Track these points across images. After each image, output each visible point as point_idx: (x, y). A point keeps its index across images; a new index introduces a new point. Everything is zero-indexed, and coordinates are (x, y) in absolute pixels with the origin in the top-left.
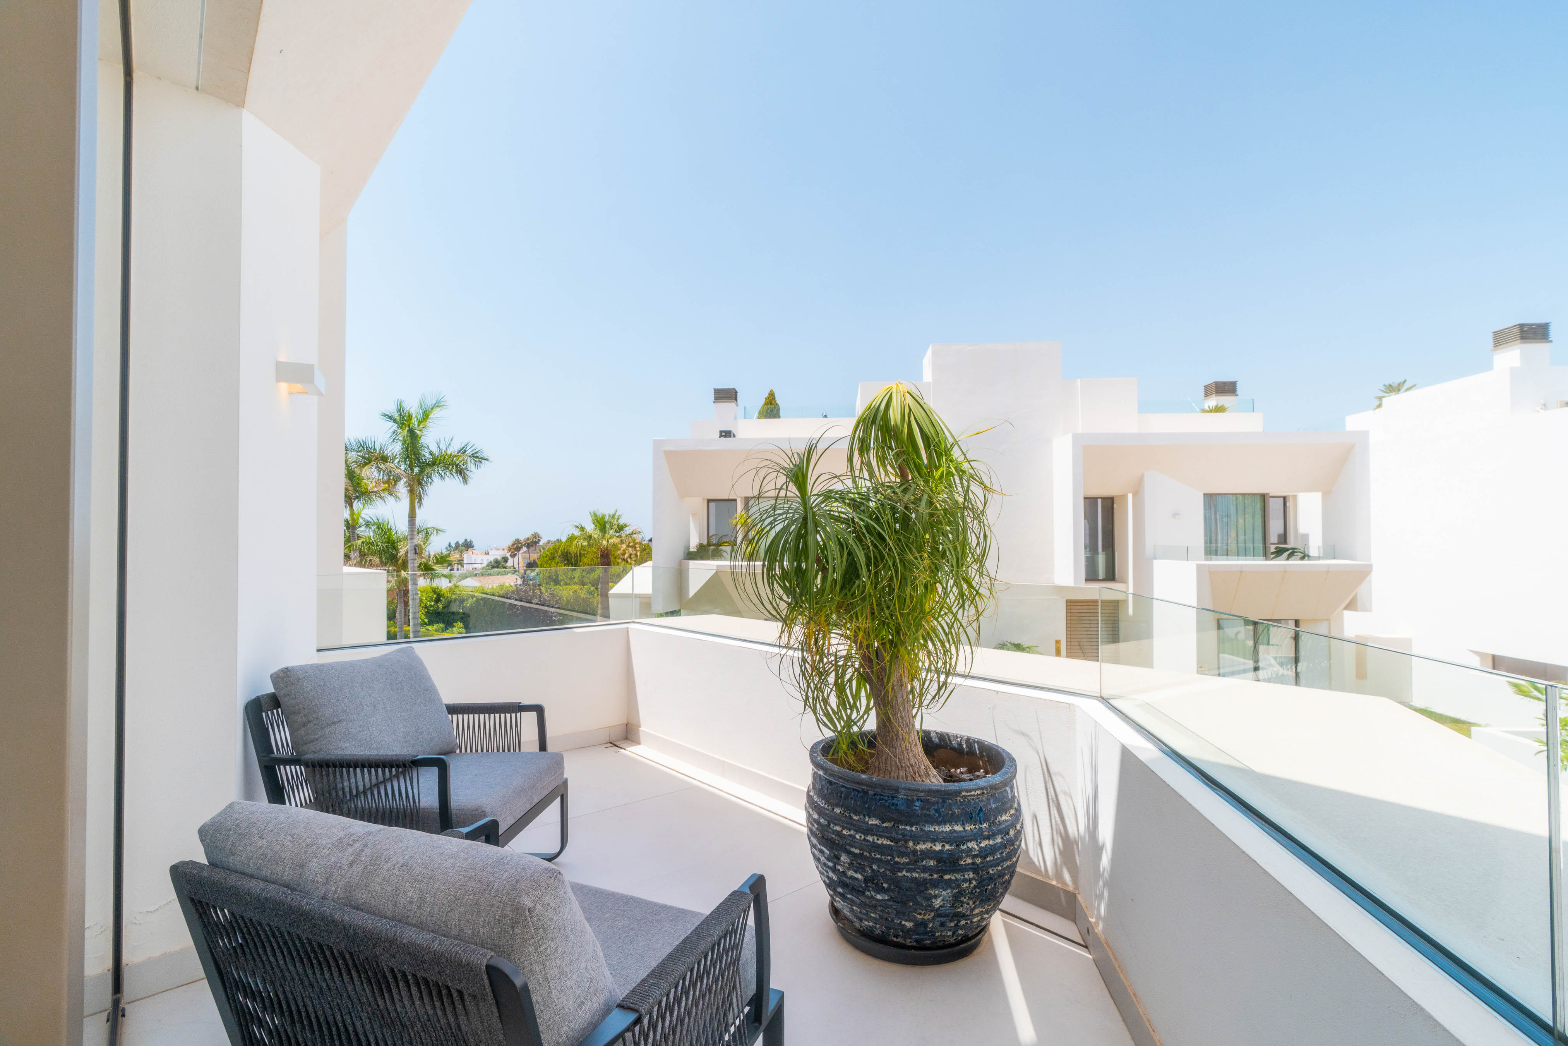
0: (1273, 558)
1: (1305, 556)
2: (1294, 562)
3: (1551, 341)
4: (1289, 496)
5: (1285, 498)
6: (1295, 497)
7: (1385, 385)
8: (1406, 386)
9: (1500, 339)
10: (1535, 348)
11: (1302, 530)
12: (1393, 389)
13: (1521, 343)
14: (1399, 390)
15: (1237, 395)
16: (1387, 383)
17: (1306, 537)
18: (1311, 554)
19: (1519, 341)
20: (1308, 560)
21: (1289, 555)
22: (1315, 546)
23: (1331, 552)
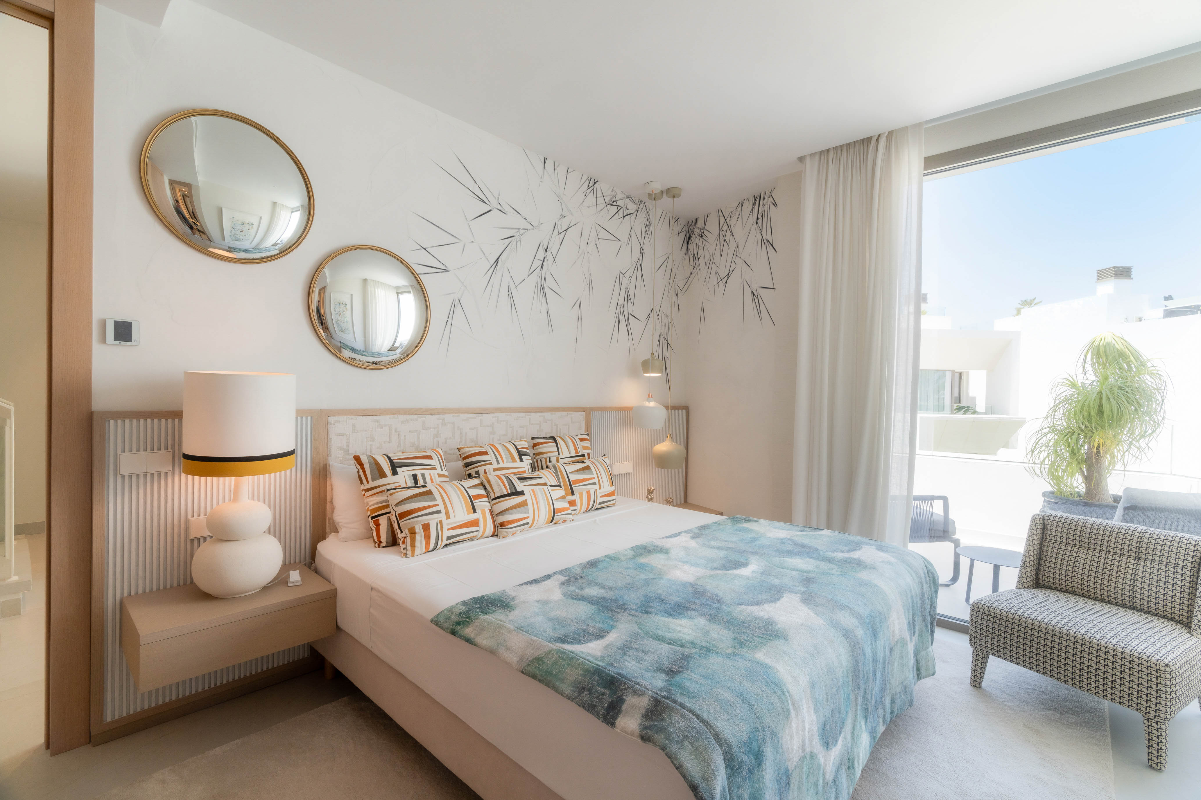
0: (955, 413)
1: (975, 412)
2: (968, 416)
3: (1132, 279)
4: (963, 372)
5: (960, 374)
6: (968, 373)
7: (1022, 301)
8: (1036, 301)
9: (1102, 275)
10: (1123, 282)
11: (971, 394)
12: (1028, 303)
13: (1115, 278)
14: (1031, 304)
15: (927, 303)
16: (1023, 300)
17: (974, 399)
18: (977, 409)
19: (1114, 278)
20: (977, 414)
21: (965, 411)
22: (981, 406)
23: (990, 410)
